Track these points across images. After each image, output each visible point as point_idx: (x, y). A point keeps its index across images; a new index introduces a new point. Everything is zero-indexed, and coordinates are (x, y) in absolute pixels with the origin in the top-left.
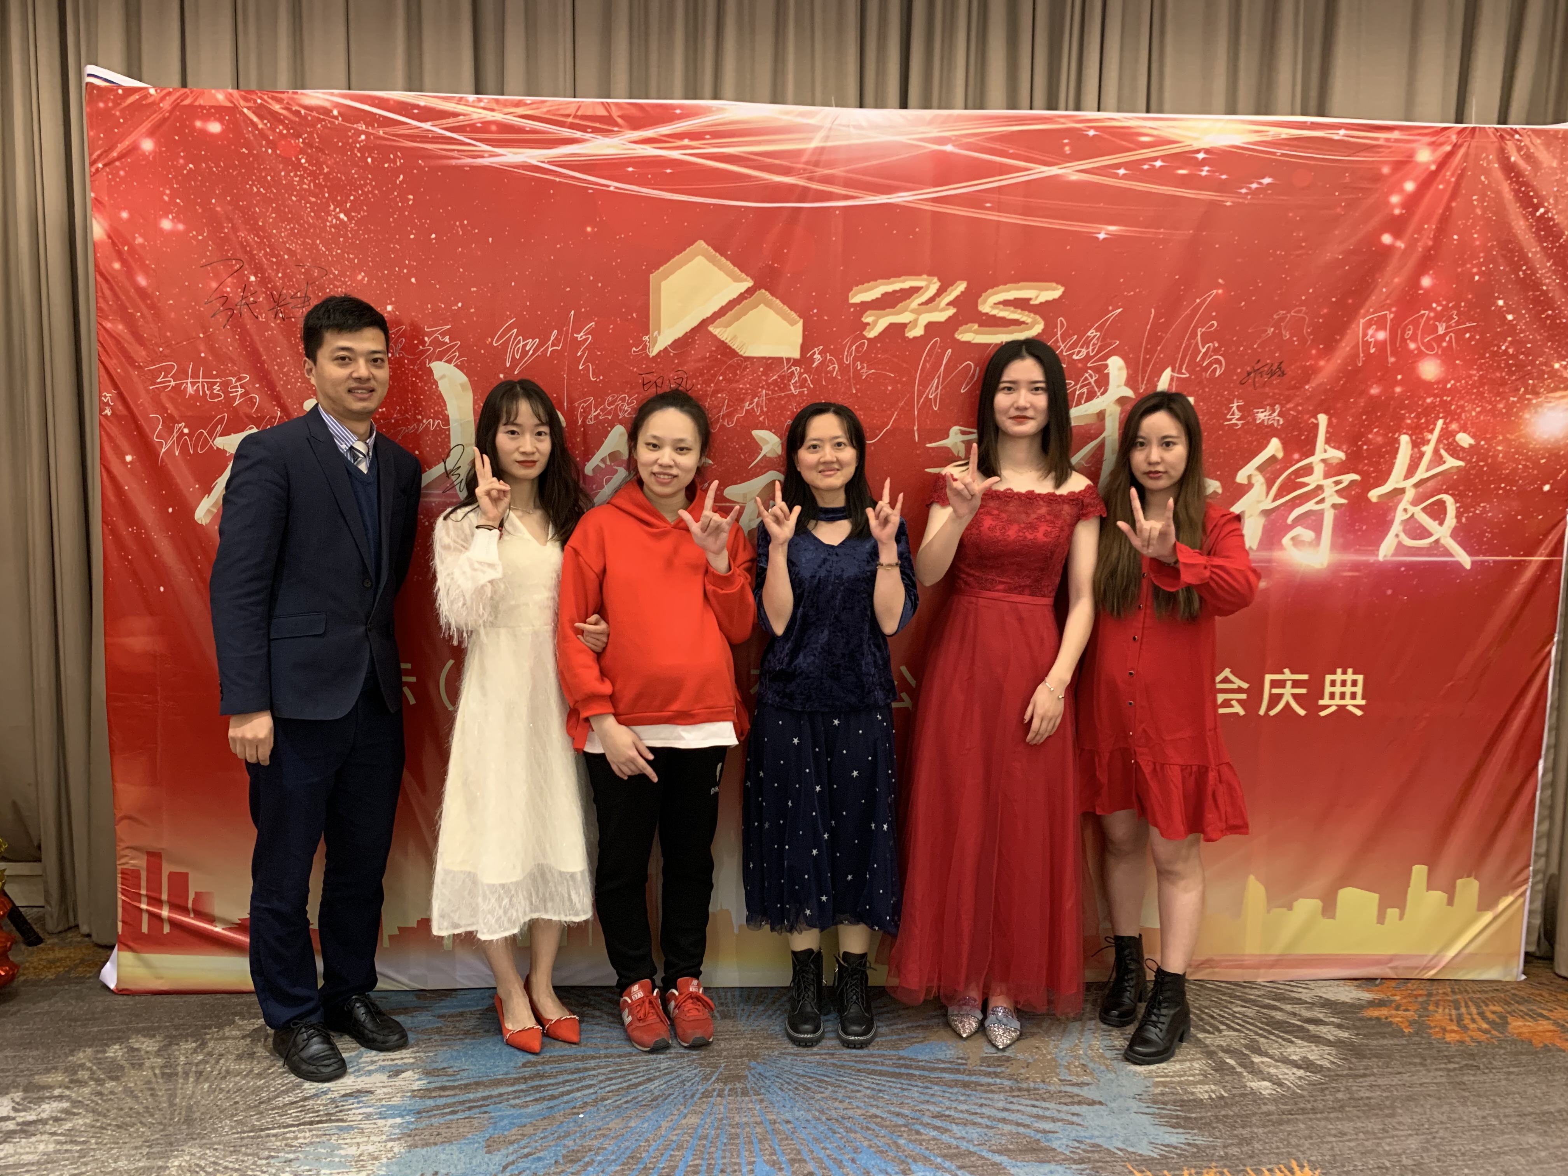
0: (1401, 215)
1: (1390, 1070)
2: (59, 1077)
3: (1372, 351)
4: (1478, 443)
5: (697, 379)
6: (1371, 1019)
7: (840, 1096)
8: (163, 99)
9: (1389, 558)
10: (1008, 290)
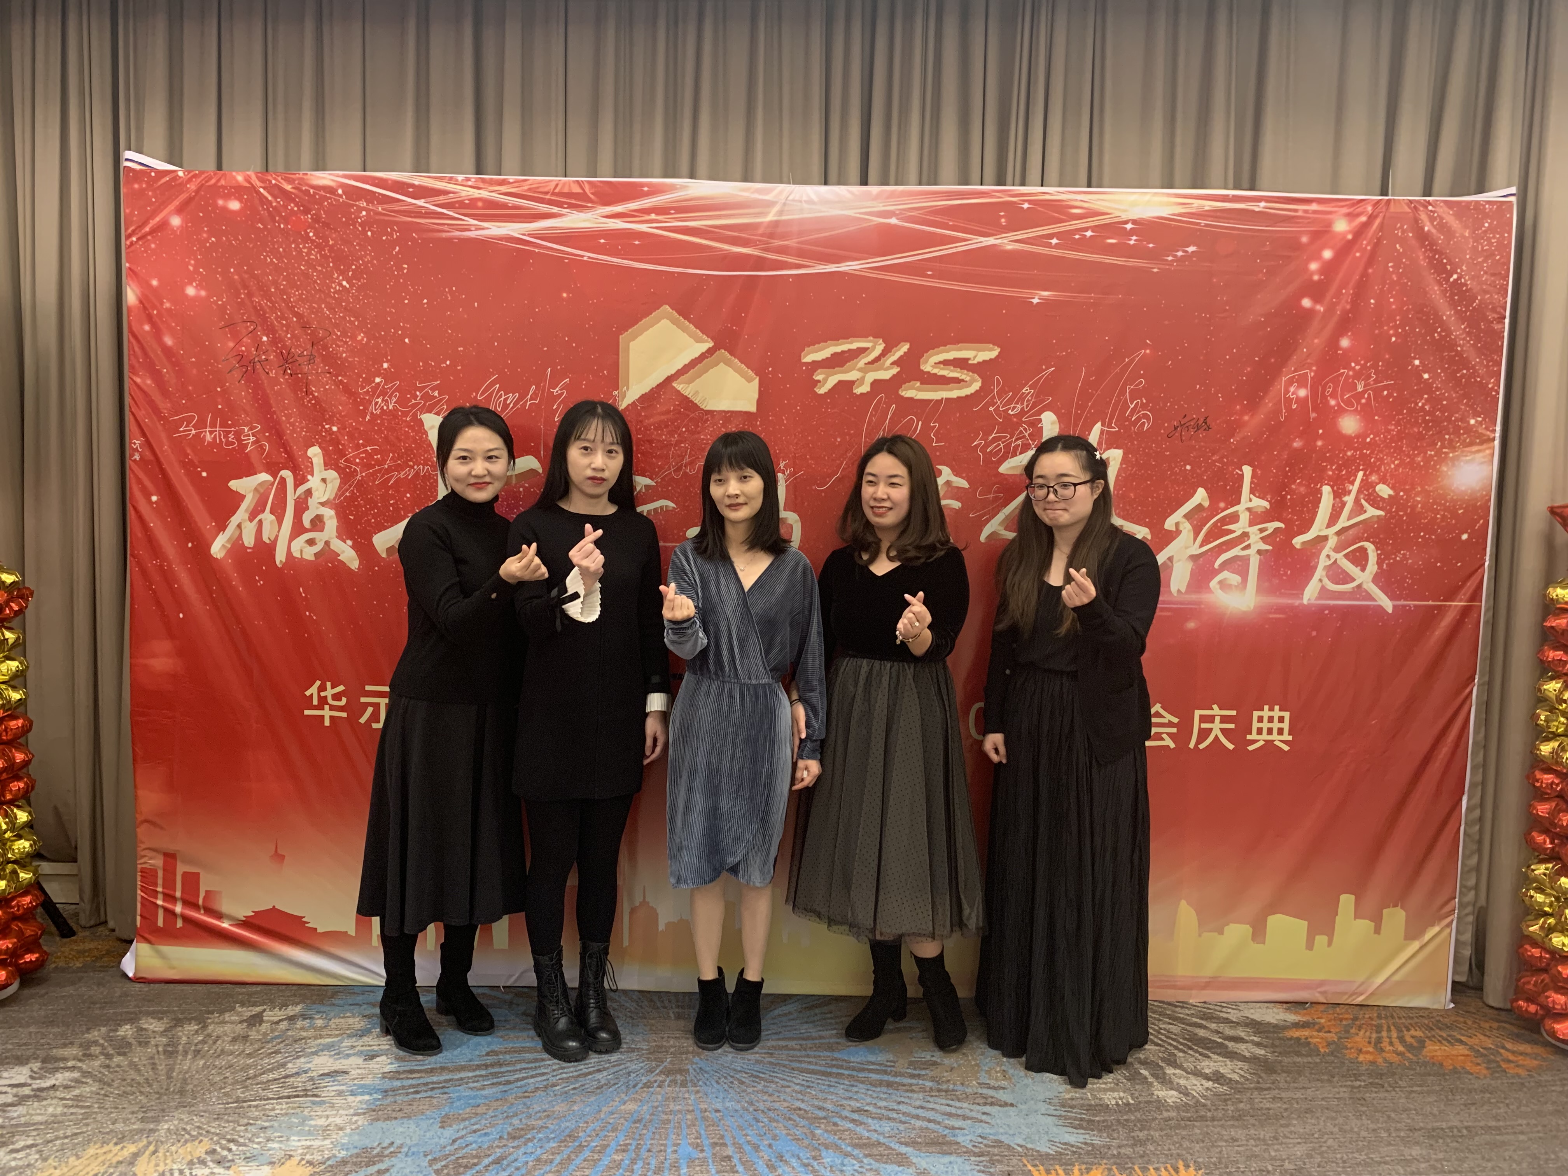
0: (1320, 280)
1: (1296, 1085)
2: (74, 1051)
3: (1294, 407)
4: (1397, 494)
5: (662, 430)
6: (1291, 1039)
7: (770, 1090)
8: (189, 180)
9: (1313, 601)
10: (948, 351)
